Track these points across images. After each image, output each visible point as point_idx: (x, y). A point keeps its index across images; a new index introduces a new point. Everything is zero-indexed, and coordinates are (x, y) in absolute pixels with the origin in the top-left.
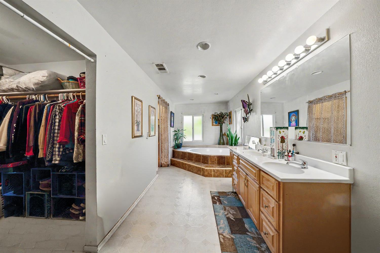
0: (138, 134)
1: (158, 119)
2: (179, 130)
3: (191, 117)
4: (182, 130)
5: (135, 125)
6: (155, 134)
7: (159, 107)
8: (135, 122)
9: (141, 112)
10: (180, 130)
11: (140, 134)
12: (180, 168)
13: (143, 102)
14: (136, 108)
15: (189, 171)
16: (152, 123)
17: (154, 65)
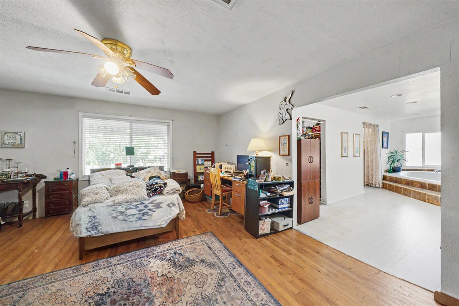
0: (344, 155)
1: (364, 141)
2: (396, 152)
3: (420, 134)
4: (403, 151)
5: (343, 149)
6: (360, 155)
7: (365, 129)
8: (343, 147)
9: (347, 141)
10: (398, 152)
11: (347, 155)
12: (394, 192)
13: (348, 133)
14: (344, 139)
15: (404, 195)
16: (357, 146)
17: (358, 108)
